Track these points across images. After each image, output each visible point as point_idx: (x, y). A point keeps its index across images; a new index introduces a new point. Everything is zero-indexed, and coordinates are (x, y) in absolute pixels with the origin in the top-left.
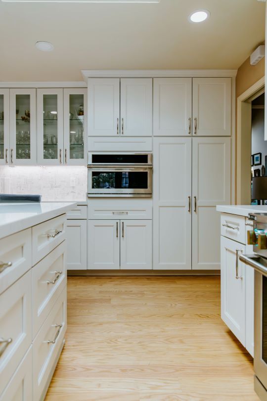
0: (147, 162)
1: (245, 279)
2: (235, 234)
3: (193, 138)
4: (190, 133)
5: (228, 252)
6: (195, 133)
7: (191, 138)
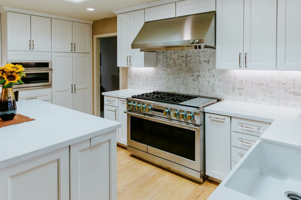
0: (49, 67)
1: (118, 119)
2: (114, 104)
3: (73, 53)
4: (72, 51)
5: (108, 111)
6: (75, 51)
7: (72, 53)
